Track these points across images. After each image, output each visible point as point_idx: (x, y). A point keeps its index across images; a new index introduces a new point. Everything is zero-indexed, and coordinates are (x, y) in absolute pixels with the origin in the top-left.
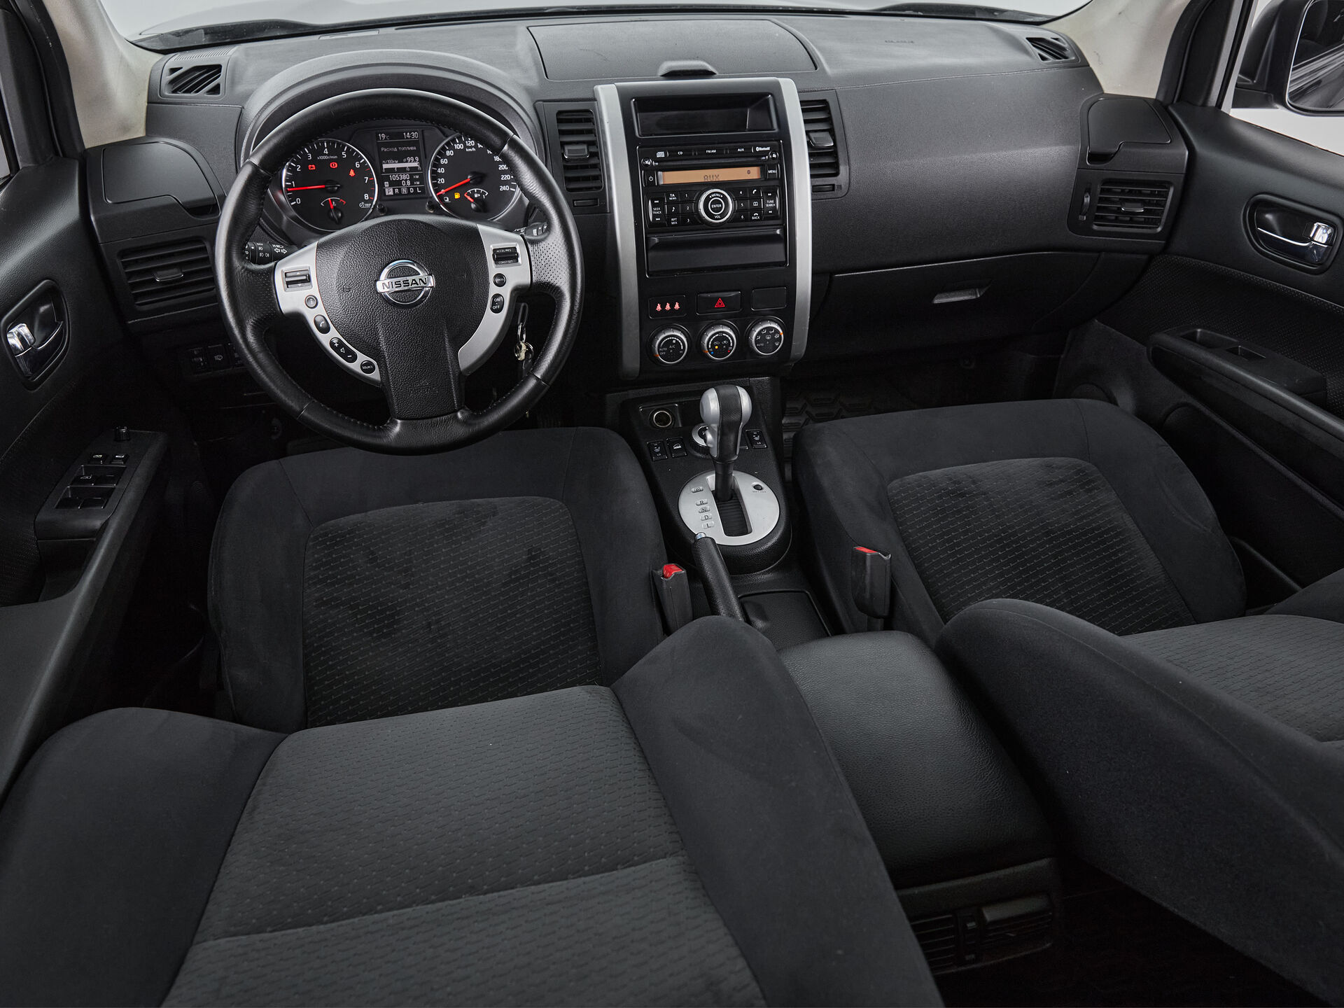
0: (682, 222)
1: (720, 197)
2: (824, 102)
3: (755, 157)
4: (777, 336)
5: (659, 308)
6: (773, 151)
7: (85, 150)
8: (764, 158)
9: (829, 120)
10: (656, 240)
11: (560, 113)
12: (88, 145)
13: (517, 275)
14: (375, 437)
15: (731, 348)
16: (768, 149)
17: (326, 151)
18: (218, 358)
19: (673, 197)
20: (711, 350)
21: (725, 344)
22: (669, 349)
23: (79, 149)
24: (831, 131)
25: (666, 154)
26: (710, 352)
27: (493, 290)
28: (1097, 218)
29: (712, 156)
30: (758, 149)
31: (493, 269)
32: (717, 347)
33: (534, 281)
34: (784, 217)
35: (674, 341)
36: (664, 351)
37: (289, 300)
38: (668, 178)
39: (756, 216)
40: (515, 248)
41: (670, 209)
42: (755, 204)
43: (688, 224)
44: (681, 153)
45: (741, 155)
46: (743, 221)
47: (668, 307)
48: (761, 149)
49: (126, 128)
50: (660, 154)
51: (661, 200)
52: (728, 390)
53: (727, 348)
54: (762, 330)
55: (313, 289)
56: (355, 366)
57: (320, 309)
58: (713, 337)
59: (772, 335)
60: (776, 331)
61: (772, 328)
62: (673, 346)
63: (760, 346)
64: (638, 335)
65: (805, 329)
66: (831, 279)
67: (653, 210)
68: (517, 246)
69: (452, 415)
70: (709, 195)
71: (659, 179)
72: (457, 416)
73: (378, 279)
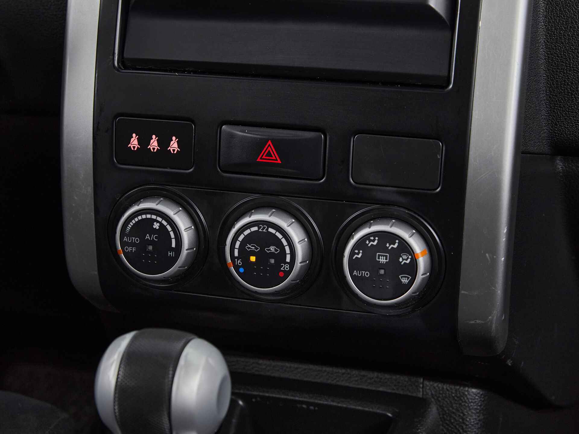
4: (405, 260)
5: (134, 142)
15: (287, 267)
21: (272, 255)
22: (145, 243)
26: (237, 268)
32: (253, 259)
35: (156, 226)
36: (132, 244)
47: (154, 144)
53: (278, 265)
54: (367, 237)
58: (247, 232)
59: (395, 254)
60: (405, 247)
61: (393, 237)
62: (154, 237)
63: (363, 278)
64: (90, 200)
65: (494, 262)
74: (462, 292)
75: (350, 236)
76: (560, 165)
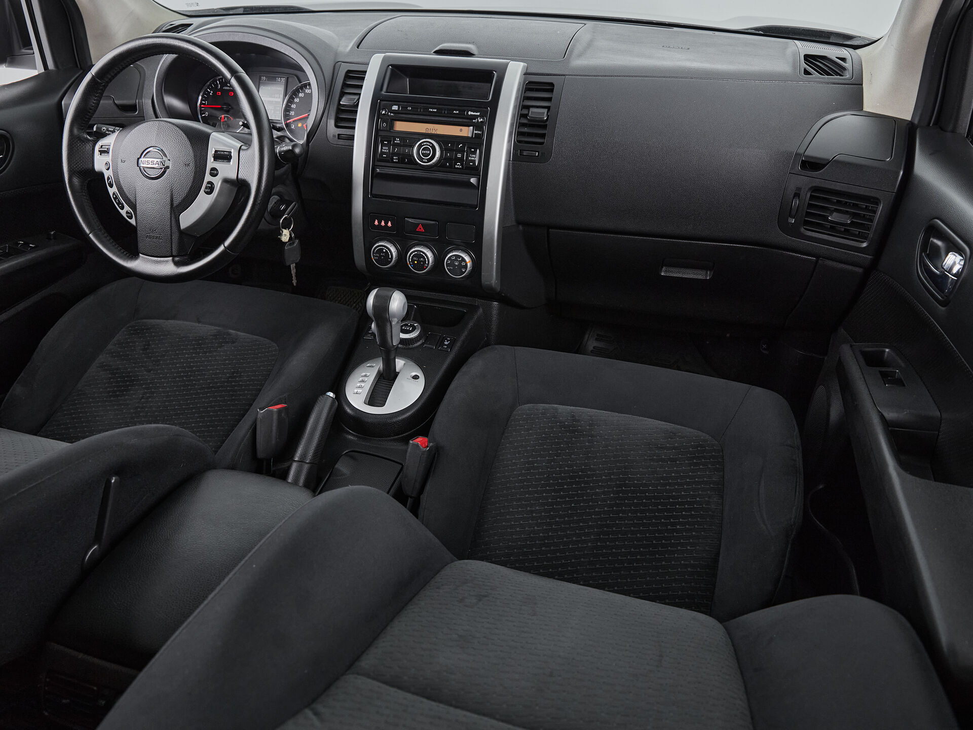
0: (401, 161)
1: (430, 146)
2: (552, 84)
3: (467, 119)
4: (463, 264)
5: (376, 223)
6: (481, 116)
8: (474, 121)
9: (550, 99)
10: (379, 171)
11: (349, 72)
13: (227, 170)
15: (427, 265)
16: (478, 114)
19: (398, 141)
20: (411, 263)
21: (422, 261)
22: (381, 256)
24: (548, 108)
25: (399, 108)
26: (411, 265)
27: (208, 178)
28: (807, 223)
29: (432, 114)
30: (470, 113)
32: (416, 262)
33: (239, 177)
34: (482, 171)
35: (384, 250)
36: (377, 256)
38: (400, 126)
39: (458, 165)
40: (230, 152)
41: (394, 150)
42: (459, 156)
43: (406, 163)
44: (410, 108)
45: (456, 116)
46: (446, 167)
47: (383, 223)
48: (472, 113)
50: (395, 108)
51: (389, 142)
52: (385, 291)
53: (424, 264)
54: (451, 256)
56: (123, 214)
57: (110, 172)
58: (414, 254)
59: (460, 262)
60: (463, 260)
61: (460, 257)
62: (384, 254)
63: (450, 269)
64: (362, 240)
65: (492, 265)
66: (548, 233)
67: (382, 148)
68: (232, 151)
69: (171, 258)
70: (423, 142)
71: (392, 126)
72: (173, 260)
73: (140, 157)
74: (483, 274)
75: (447, 255)
76: (521, 227)
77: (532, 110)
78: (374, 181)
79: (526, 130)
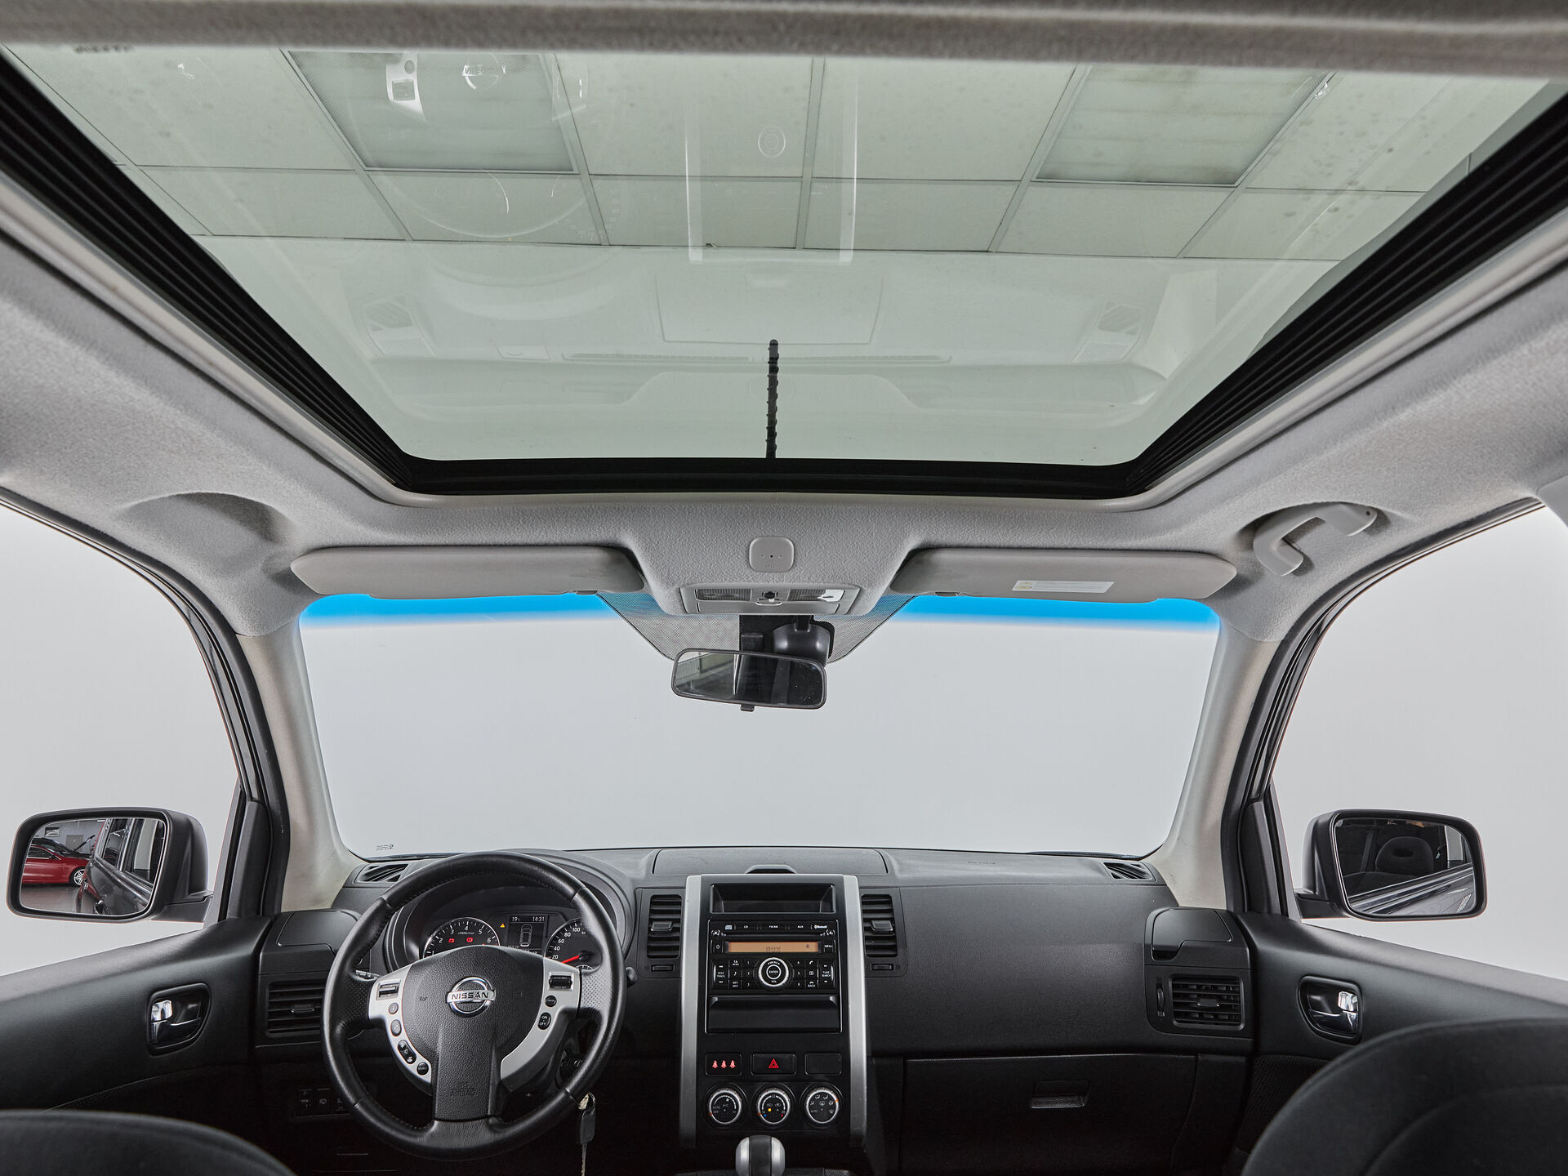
0: (742, 988)
1: (777, 965)
2: (888, 896)
3: (813, 933)
4: (831, 1103)
5: (715, 1065)
6: (830, 929)
7: (280, 914)
8: (821, 935)
9: (891, 911)
10: (716, 999)
11: (654, 897)
12: (283, 910)
13: (567, 999)
14: (410, 1135)
15: (784, 1112)
16: (825, 927)
17: (467, 928)
18: (323, 1102)
19: (736, 963)
20: (764, 1112)
21: (778, 1107)
22: (722, 1108)
23: (276, 912)
24: (892, 920)
25: (733, 927)
26: (763, 1115)
27: (543, 1008)
28: (1177, 1015)
29: (773, 931)
30: (816, 927)
31: (547, 991)
32: (770, 1110)
33: (581, 1006)
34: (840, 987)
35: (728, 1100)
36: (717, 1109)
37: (377, 1007)
38: (736, 948)
39: (811, 984)
40: (570, 977)
41: (732, 974)
42: (811, 973)
43: (748, 988)
44: (747, 927)
45: (801, 931)
46: (799, 988)
47: (724, 1065)
48: (819, 927)
49: (317, 901)
50: (729, 927)
51: (725, 965)
52: (761, 1140)
53: (780, 1112)
54: (814, 1096)
55: (398, 999)
56: (413, 1068)
57: (399, 1016)
58: (766, 1099)
59: (826, 1102)
60: (831, 1098)
61: (824, 1094)
62: (727, 1105)
63: (814, 1113)
64: (695, 1092)
65: (863, 1101)
66: (905, 1064)
67: (717, 974)
68: (573, 976)
69: (484, 1120)
70: (769, 962)
71: (726, 947)
72: (487, 1122)
73: (450, 991)
74: (852, 1116)
75: (808, 1096)
76: (874, 1061)
77: (874, 922)
78: (710, 1012)
79: (872, 943)
